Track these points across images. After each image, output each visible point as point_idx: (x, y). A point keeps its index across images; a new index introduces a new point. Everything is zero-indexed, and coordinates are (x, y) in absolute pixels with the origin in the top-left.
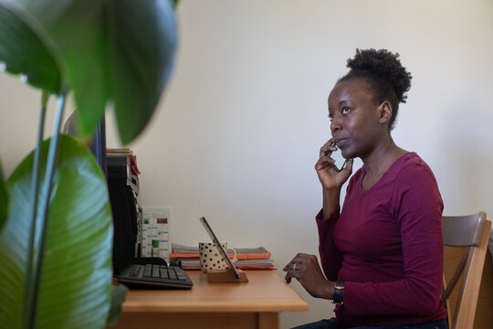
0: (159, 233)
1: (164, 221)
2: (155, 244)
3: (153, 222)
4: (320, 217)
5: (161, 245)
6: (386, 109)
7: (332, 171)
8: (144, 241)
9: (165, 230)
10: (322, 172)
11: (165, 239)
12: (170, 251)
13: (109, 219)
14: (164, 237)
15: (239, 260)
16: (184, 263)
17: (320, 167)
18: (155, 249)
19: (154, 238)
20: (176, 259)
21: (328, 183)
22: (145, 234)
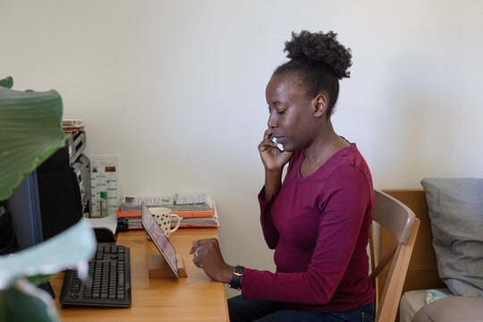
0: (108, 182)
1: (112, 169)
3: (101, 170)
4: (262, 196)
5: (110, 194)
6: (321, 101)
7: (275, 151)
9: (113, 179)
10: (265, 154)
11: (113, 187)
14: (113, 185)
15: (184, 218)
17: (263, 148)
18: (104, 200)
21: (270, 165)
22: (93, 183)
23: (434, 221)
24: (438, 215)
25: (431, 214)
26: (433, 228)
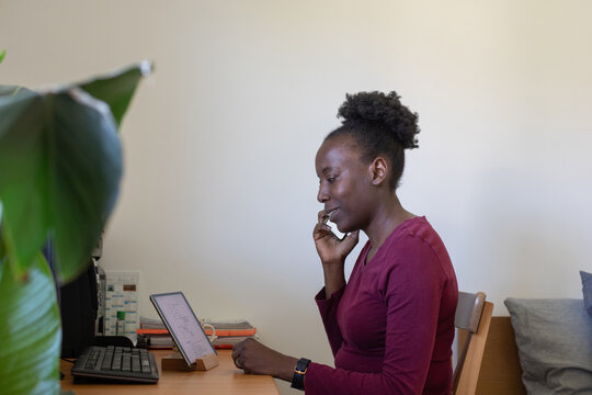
0: (126, 303)
1: (132, 288)
2: (120, 315)
3: (119, 289)
4: (321, 297)
5: (128, 317)
6: (380, 166)
7: (333, 241)
8: (107, 312)
9: (133, 298)
10: (320, 242)
11: (132, 309)
12: (138, 325)
13: (57, 322)
14: (132, 307)
15: (219, 337)
16: (154, 341)
17: (317, 236)
18: (121, 323)
19: (120, 309)
20: (145, 335)
22: (109, 304)
23: (522, 348)
24: (527, 340)
25: (518, 340)
26: (522, 358)
